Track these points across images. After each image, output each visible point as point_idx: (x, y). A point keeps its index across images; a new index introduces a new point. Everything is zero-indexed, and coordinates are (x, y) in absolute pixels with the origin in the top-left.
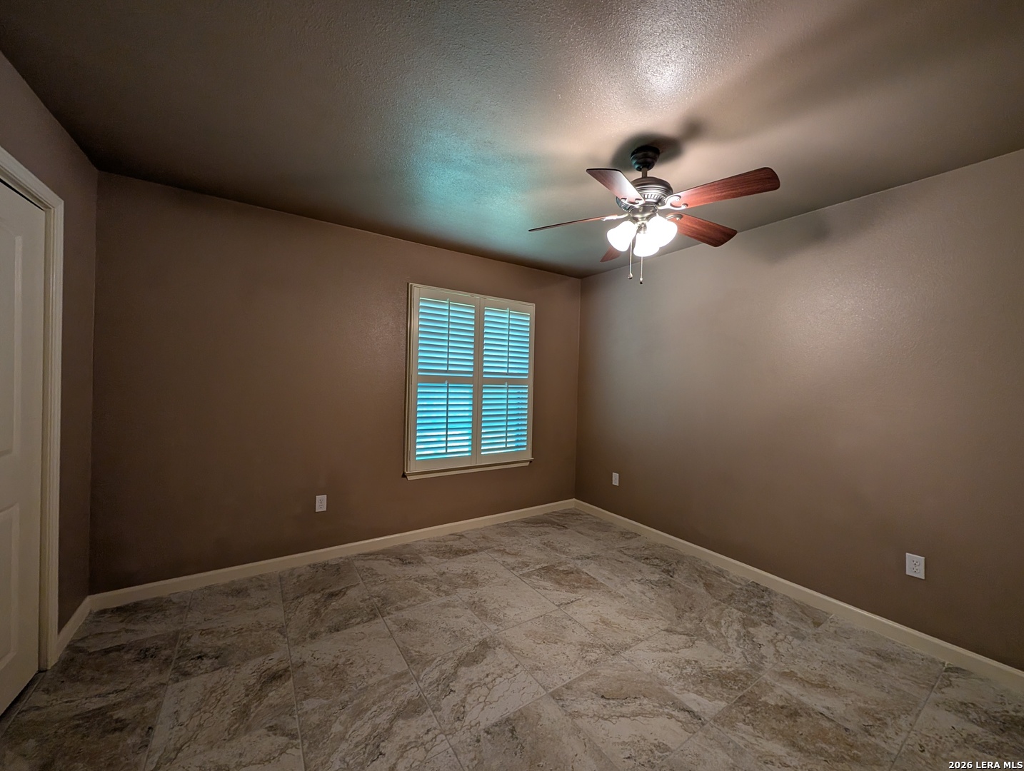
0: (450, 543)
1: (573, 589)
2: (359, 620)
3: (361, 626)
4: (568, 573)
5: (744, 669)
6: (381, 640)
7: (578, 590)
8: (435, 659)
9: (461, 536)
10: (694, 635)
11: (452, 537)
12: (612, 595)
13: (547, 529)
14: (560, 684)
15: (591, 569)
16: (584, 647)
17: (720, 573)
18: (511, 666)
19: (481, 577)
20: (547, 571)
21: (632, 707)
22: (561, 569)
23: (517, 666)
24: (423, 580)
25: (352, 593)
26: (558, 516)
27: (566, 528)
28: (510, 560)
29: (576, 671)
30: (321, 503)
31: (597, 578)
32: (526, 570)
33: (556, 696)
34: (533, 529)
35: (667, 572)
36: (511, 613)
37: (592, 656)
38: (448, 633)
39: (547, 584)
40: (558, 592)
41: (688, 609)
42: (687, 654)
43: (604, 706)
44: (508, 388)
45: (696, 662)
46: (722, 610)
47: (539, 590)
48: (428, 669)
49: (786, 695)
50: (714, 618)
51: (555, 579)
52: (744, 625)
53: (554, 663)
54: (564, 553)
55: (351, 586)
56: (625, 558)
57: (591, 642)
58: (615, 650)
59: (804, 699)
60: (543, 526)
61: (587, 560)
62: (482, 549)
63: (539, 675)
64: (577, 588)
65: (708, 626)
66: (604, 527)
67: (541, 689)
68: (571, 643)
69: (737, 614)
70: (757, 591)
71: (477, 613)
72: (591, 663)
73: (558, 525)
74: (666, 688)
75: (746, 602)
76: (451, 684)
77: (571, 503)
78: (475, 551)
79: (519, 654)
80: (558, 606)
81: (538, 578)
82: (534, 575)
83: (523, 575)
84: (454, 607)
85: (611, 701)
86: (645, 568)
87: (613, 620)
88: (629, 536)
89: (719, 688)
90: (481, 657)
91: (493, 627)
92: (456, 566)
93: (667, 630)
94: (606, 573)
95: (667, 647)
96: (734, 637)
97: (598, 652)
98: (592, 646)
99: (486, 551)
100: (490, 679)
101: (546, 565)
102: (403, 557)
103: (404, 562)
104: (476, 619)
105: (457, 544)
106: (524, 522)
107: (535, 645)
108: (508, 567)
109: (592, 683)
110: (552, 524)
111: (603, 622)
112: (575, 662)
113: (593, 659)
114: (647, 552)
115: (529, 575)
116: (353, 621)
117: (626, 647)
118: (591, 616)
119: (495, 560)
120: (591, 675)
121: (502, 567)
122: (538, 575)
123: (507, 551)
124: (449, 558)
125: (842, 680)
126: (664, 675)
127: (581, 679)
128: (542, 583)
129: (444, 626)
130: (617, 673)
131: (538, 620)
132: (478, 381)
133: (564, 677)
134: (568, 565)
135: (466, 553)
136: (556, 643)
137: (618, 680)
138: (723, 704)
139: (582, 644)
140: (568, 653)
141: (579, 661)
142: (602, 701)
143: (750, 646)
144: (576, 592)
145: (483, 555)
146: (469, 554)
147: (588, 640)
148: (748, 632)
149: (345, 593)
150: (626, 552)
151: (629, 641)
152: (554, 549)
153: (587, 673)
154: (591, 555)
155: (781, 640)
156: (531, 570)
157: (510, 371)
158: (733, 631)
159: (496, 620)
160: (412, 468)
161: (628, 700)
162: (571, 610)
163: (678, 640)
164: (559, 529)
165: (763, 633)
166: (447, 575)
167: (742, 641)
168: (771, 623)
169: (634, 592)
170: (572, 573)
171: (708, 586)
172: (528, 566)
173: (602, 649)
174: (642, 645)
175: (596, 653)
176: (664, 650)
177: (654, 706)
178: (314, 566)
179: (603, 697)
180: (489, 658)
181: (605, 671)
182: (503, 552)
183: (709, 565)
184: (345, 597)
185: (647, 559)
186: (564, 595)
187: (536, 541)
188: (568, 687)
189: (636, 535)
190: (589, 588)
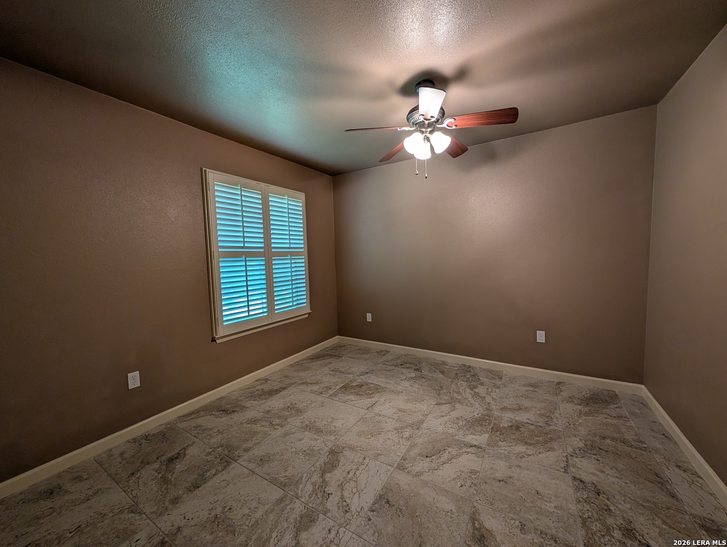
0: (260, 387)
1: (369, 395)
2: (214, 471)
3: (219, 476)
4: (360, 386)
5: (485, 413)
6: (246, 479)
7: (373, 395)
8: (302, 477)
9: (266, 380)
10: (452, 402)
11: (258, 382)
12: (395, 392)
13: (329, 360)
14: (399, 459)
15: (372, 379)
16: (399, 430)
17: (444, 363)
18: (361, 460)
19: (301, 406)
20: (346, 388)
21: (446, 456)
22: (355, 385)
23: (364, 458)
24: (254, 421)
25: (192, 451)
26: (331, 350)
27: (342, 357)
28: (315, 388)
29: (403, 447)
30: (134, 380)
31: (380, 384)
32: (331, 392)
33: (401, 467)
34: (318, 363)
35: (417, 370)
36: (338, 424)
37: (406, 434)
38: (301, 454)
39: (352, 397)
40: (362, 400)
41: (440, 389)
42: (454, 414)
43: (431, 462)
44: (291, 259)
45: (461, 417)
46: (456, 384)
47: (348, 403)
48: (301, 486)
49: (509, 419)
50: (456, 390)
51: (355, 393)
52: (472, 389)
53: (387, 447)
54: (350, 373)
55: (188, 446)
56: (389, 368)
57: (401, 425)
58: (417, 425)
59: (517, 418)
60: (324, 359)
61: (367, 375)
62: (290, 385)
63: (382, 458)
64: (372, 394)
65: (455, 395)
66: (366, 351)
67: (389, 467)
68: (389, 431)
69: (465, 384)
70: (466, 369)
71: (313, 432)
72: (408, 439)
73: (334, 356)
74: (456, 437)
75: (465, 376)
76: (326, 489)
77: (336, 339)
78: (284, 389)
79: (361, 450)
80: (367, 409)
81: (343, 395)
82: (339, 393)
83: (331, 396)
84: (293, 433)
85: (433, 457)
86: (404, 371)
87: (405, 408)
88: (383, 353)
89: (480, 427)
90: (336, 462)
91: (332, 438)
92: (276, 403)
93: (437, 404)
94: (383, 380)
95: (443, 414)
96: (470, 397)
97: (408, 430)
98: (402, 428)
99: (293, 386)
100: (351, 474)
101: (343, 385)
102: (223, 408)
103: (226, 412)
104: (316, 437)
105: (267, 387)
106: (309, 359)
107: (367, 440)
108: (317, 393)
109: (416, 451)
110: (331, 356)
111: (400, 411)
112: (399, 441)
113: (408, 435)
114: (399, 361)
115: (335, 395)
116: (208, 474)
117: (422, 422)
118: (391, 409)
119: (304, 391)
120: (413, 446)
121: (312, 395)
122: (341, 393)
123: (309, 382)
124: (266, 399)
125: (526, 403)
126: (451, 431)
127: (408, 451)
128: (347, 397)
129: (294, 450)
130: (426, 439)
131: (359, 423)
132: (268, 254)
133: (398, 454)
134: (358, 381)
135: (277, 391)
136: (380, 434)
137: (429, 443)
138: (487, 435)
139: (396, 429)
140: (391, 438)
141: (401, 440)
142: (428, 459)
143: (480, 399)
144: (373, 397)
145: (292, 390)
146: (280, 391)
147: (398, 425)
148: (475, 392)
149: (185, 454)
150: (387, 363)
151: (421, 417)
152: (341, 372)
153: (410, 445)
154: (368, 371)
155: (491, 392)
156: (334, 391)
157: (292, 246)
158: (468, 393)
159: (331, 433)
160: (221, 332)
161: (441, 453)
162: (377, 409)
163: (446, 408)
164: (337, 358)
165: (481, 390)
166: (273, 412)
167: (475, 398)
168: (482, 384)
169: (407, 387)
170: (363, 385)
171: (442, 372)
172: (331, 388)
173: (409, 428)
174: (430, 417)
175: (407, 431)
176: (443, 416)
177: (456, 451)
178: (134, 440)
179: (427, 457)
180: (342, 461)
181: (419, 441)
182: (306, 383)
183: (436, 360)
184: (187, 457)
185: (402, 365)
186: (367, 402)
187: (326, 370)
188: (404, 459)
189: (387, 352)
190: (378, 392)
